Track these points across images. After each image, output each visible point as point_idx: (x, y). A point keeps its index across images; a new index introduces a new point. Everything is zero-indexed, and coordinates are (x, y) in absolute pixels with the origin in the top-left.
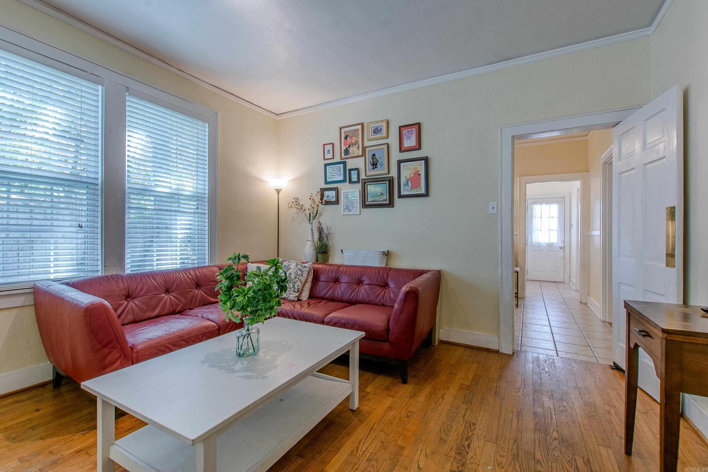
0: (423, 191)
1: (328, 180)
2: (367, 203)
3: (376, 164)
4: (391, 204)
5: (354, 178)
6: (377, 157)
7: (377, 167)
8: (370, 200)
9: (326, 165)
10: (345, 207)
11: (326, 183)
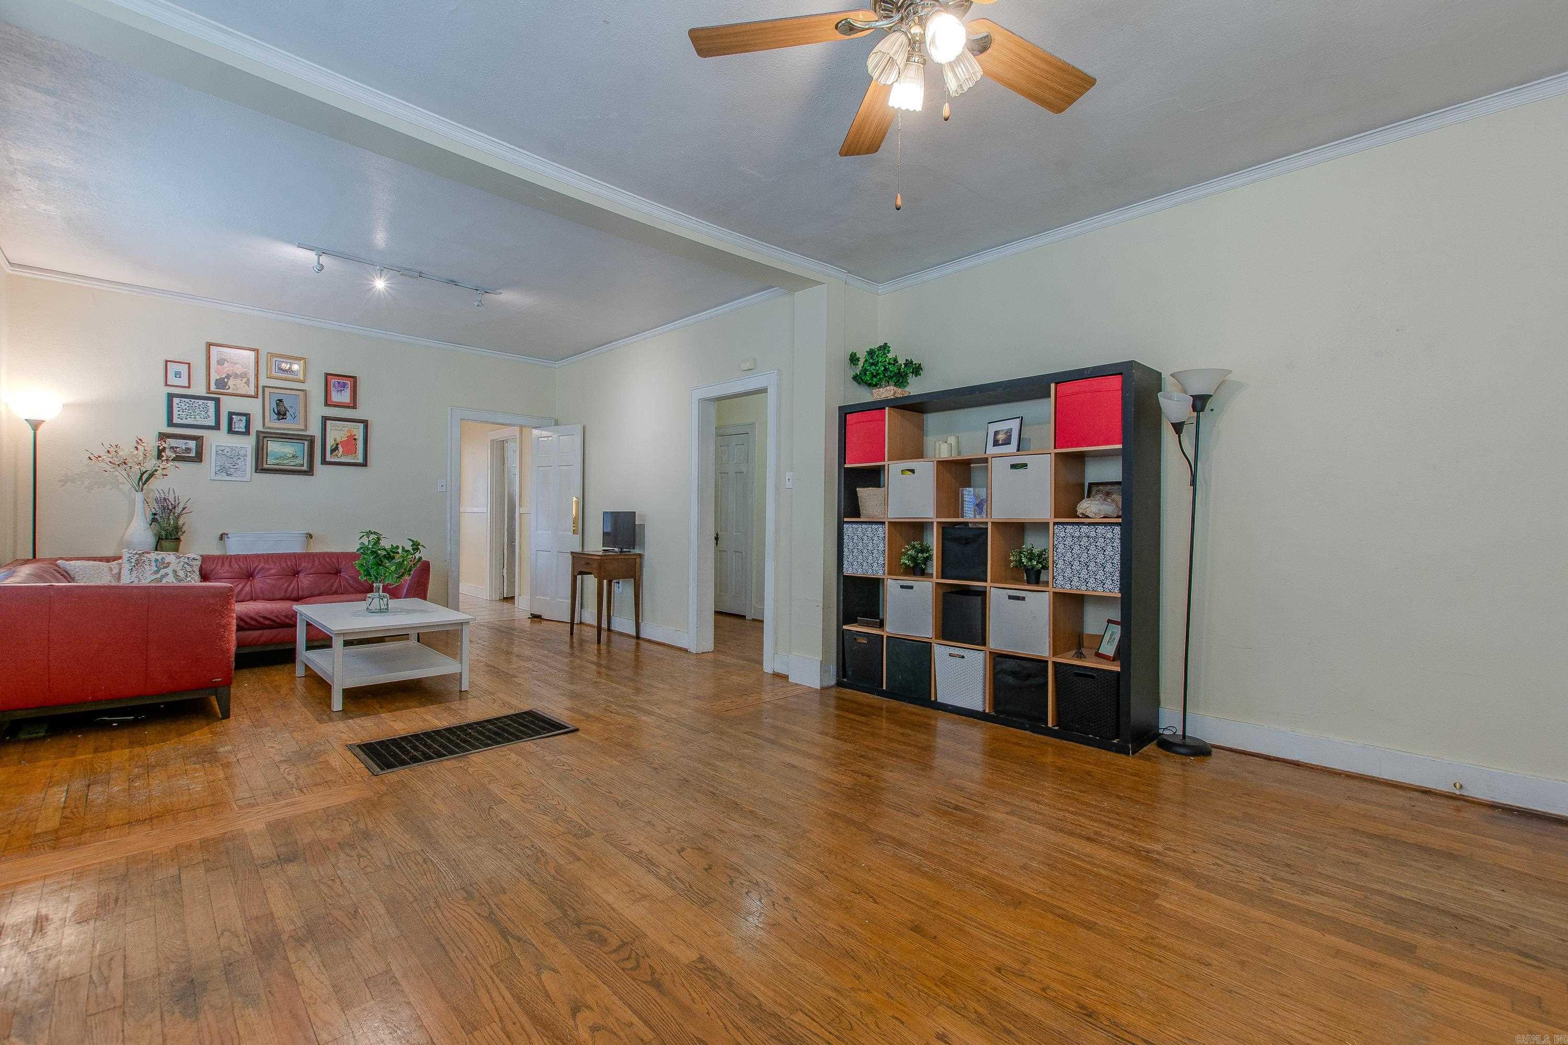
0: (360, 460)
1: (176, 420)
2: (265, 466)
3: (285, 414)
4: (310, 472)
5: (240, 425)
6: (287, 404)
7: (286, 419)
8: (271, 462)
9: (171, 397)
10: (218, 468)
11: (171, 423)
